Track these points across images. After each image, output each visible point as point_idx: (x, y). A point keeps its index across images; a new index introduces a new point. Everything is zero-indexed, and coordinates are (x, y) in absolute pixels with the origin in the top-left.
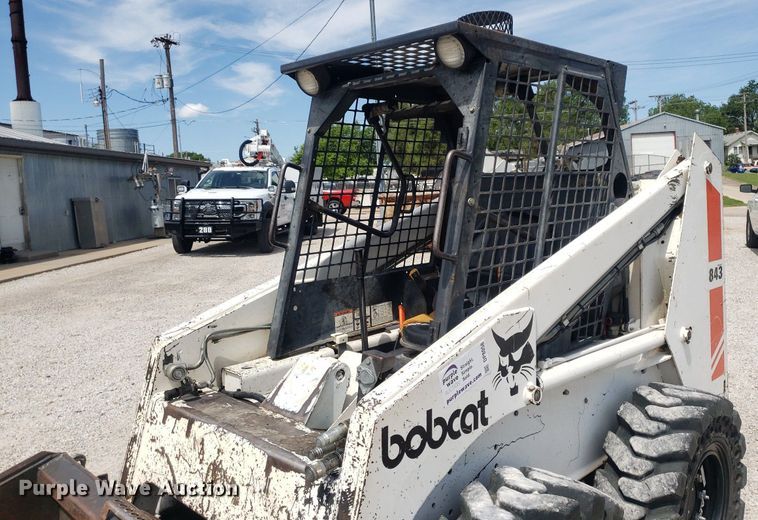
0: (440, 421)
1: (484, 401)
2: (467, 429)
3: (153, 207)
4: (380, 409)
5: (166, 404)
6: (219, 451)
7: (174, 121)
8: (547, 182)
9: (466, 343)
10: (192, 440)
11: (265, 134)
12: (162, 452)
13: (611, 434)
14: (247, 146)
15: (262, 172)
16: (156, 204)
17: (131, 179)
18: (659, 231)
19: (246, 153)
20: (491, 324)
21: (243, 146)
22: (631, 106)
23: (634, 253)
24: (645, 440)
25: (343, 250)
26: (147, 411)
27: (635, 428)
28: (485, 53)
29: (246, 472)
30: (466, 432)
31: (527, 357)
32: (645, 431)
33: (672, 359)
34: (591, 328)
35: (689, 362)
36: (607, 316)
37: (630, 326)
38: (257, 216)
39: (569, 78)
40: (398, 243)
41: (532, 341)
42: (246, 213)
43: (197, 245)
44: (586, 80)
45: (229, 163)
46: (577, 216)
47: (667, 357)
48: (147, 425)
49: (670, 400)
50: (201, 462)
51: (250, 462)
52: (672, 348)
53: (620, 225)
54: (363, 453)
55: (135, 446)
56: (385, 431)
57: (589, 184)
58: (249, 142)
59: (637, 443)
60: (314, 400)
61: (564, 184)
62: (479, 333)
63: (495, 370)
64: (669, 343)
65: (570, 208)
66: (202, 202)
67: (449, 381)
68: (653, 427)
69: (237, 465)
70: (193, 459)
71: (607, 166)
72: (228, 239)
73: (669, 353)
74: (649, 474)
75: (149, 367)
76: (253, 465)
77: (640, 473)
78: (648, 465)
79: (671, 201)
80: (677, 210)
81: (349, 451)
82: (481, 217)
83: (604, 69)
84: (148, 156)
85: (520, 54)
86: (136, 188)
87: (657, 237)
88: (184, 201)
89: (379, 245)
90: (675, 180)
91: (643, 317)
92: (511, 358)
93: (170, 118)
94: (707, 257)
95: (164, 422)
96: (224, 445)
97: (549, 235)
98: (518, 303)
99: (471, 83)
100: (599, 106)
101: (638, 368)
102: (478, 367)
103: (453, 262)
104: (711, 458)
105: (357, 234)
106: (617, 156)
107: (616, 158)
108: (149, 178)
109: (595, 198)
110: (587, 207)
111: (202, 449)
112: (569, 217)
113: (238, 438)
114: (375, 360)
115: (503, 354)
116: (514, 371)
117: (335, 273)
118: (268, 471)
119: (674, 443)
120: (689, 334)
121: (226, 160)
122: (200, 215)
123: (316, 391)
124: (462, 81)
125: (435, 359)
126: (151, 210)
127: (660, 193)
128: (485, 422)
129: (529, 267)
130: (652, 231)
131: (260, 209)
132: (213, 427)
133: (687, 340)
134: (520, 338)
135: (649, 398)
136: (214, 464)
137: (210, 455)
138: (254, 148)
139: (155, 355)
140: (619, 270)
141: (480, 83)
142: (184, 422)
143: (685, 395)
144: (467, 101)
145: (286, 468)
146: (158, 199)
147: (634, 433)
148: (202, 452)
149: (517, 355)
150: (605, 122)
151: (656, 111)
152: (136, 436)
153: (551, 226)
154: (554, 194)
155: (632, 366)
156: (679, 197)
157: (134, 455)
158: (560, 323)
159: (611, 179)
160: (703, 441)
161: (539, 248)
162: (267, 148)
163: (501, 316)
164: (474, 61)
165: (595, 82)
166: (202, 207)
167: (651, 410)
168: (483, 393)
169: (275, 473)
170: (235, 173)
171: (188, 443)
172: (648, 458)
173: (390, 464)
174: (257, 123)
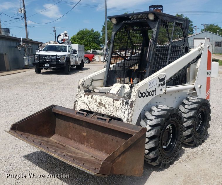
0: (148, 92)
1: (155, 90)
2: (152, 95)
3: (24, 57)
4: (138, 87)
5: (84, 93)
6: (101, 100)
7: (26, 26)
8: (170, 47)
9: (153, 78)
10: (93, 99)
11: (66, 33)
12: (85, 103)
13: (180, 105)
14: (60, 37)
15: (64, 46)
16: (25, 57)
17: (16, 47)
18: (195, 61)
19: (59, 39)
20: (158, 75)
21: (58, 37)
22: (194, 28)
23: (188, 66)
24: (188, 106)
25: (119, 63)
26: (79, 95)
27: (186, 104)
28: (159, 17)
29: (108, 103)
30: (152, 96)
31: (164, 84)
32: (188, 104)
33: (196, 92)
34: (177, 82)
35: (200, 93)
36: (181, 80)
37: (187, 83)
38: (64, 62)
39: (176, 23)
40: (131, 63)
41: (165, 80)
42: (61, 60)
43: (43, 71)
44: (180, 23)
45: (52, 43)
46: (176, 56)
47: (195, 91)
48: (80, 98)
49: (195, 98)
50: (96, 103)
52: (196, 89)
53: (186, 58)
54: (135, 94)
55: (77, 102)
56: (139, 91)
57: (179, 49)
58: (60, 35)
59: (186, 107)
60: (119, 91)
61: (174, 48)
62: (156, 77)
63: (158, 85)
64: (196, 88)
65: (175, 54)
66: (45, 56)
67: (150, 85)
68: (190, 103)
69: (105, 102)
70: (94, 102)
71: (184, 45)
72: (54, 69)
73: (196, 90)
74: (188, 112)
75: (79, 86)
76: (110, 101)
77: (186, 112)
78: (188, 110)
79: (198, 54)
80: (199, 56)
81: (132, 94)
82: (156, 54)
83: (184, 21)
84: (22, 39)
85: (166, 18)
86: (19, 50)
87: (194, 62)
88: (39, 55)
89: (127, 63)
90: (200, 49)
91: (190, 82)
92: (161, 83)
93: (25, 25)
94: (207, 69)
95: (84, 97)
96: (102, 99)
97: (170, 60)
98: (163, 72)
99: (155, 24)
100: (183, 30)
101: (188, 93)
102: (155, 83)
103: (150, 63)
104: (203, 112)
105: (122, 60)
106: (186, 42)
107: (186, 43)
108: (22, 47)
109: (180, 52)
110: (178, 54)
112: (174, 56)
113: (105, 97)
114: (137, 79)
115: (160, 82)
116: (162, 86)
117: (117, 69)
118: (113, 101)
119: (194, 106)
120: (201, 86)
121: (51, 42)
122: (45, 60)
123: (119, 90)
124: (153, 23)
125: (148, 80)
126: (24, 58)
127: (196, 52)
128: (155, 95)
129: (165, 66)
130: (193, 60)
131: (65, 59)
132: (98, 96)
133: (200, 88)
134: (163, 79)
135: (190, 98)
136: (100, 102)
137: (98, 101)
138: (62, 37)
139: (80, 83)
140: (185, 69)
141: (157, 24)
142: (90, 96)
143: (198, 98)
144: (154, 28)
145: (118, 100)
146: (26, 55)
147: (186, 105)
148: (96, 101)
149: (162, 83)
150: (184, 34)
151: (204, 30)
152: (77, 101)
153: (170, 58)
154: (171, 50)
155: (186, 93)
156: (201, 53)
157: (77, 104)
158: (171, 78)
159: (184, 48)
160: (201, 107)
161: (167, 62)
162: (67, 37)
163: (160, 74)
164: (156, 19)
165: (182, 24)
166: (46, 57)
167: (190, 100)
168: (155, 89)
169: (115, 101)
170: (55, 46)
171: (91, 100)
172: (188, 109)
173: (140, 97)
174: (55, 28)
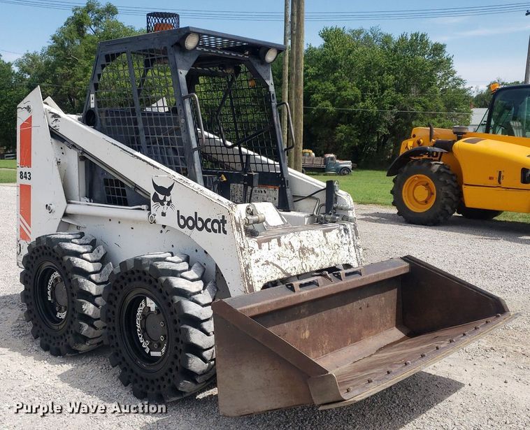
5: (256, 239)
6: (300, 242)
10: (284, 246)
12: (267, 263)
29: (317, 242)
48: (250, 256)
50: (294, 252)
51: (316, 237)
55: (250, 271)
69: (311, 242)
70: (289, 253)
76: (318, 237)
95: (260, 248)
96: (301, 238)
99: (267, 70)
111: (292, 246)
113: (307, 232)
118: (325, 235)
124: (263, 68)
132: (292, 234)
136: (301, 248)
137: (297, 246)
142: (274, 242)
144: (269, 79)
145: (330, 230)
148: (292, 248)
152: (248, 265)
157: (252, 276)
169: (328, 235)
171: (282, 249)
